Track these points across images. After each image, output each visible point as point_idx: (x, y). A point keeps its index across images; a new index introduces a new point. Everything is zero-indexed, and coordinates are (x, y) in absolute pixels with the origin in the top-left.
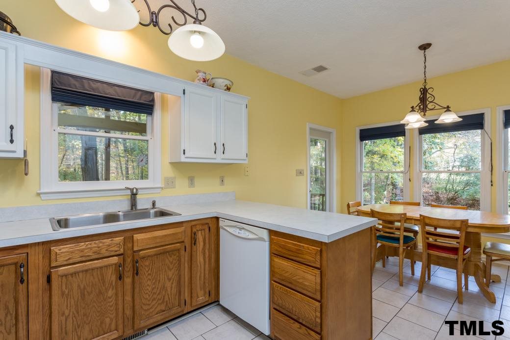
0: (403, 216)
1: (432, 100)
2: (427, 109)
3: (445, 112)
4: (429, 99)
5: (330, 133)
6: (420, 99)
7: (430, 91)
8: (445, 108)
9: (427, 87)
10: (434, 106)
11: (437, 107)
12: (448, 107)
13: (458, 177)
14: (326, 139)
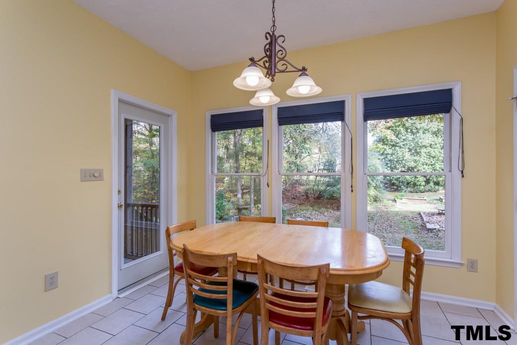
0: (230, 259)
1: (283, 56)
2: (276, 71)
3: (300, 76)
4: (279, 55)
5: (169, 116)
6: (266, 51)
7: (280, 41)
8: (300, 70)
9: (277, 34)
10: (285, 66)
11: (290, 68)
12: (304, 69)
13: (322, 179)
14: (160, 125)
